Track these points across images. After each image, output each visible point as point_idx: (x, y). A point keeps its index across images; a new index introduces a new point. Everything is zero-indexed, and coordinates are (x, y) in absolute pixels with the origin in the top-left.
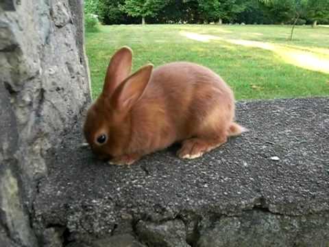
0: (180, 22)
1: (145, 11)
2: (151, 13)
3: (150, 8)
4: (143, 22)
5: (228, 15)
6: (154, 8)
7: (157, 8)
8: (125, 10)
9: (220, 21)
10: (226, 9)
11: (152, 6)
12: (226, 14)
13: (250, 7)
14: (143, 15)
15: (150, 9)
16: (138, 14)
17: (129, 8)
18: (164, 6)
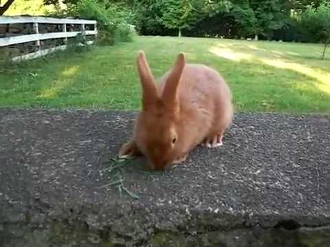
0: (216, 36)
1: (182, 24)
2: (187, 26)
3: (187, 20)
4: (180, 34)
5: (265, 31)
6: (191, 20)
7: (194, 21)
8: (162, 22)
9: (256, 37)
10: (263, 25)
11: (189, 19)
12: (262, 30)
13: (288, 25)
14: (180, 28)
15: (188, 22)
16: (175, 26)
17: (166, 20)
18: (201, 20)
